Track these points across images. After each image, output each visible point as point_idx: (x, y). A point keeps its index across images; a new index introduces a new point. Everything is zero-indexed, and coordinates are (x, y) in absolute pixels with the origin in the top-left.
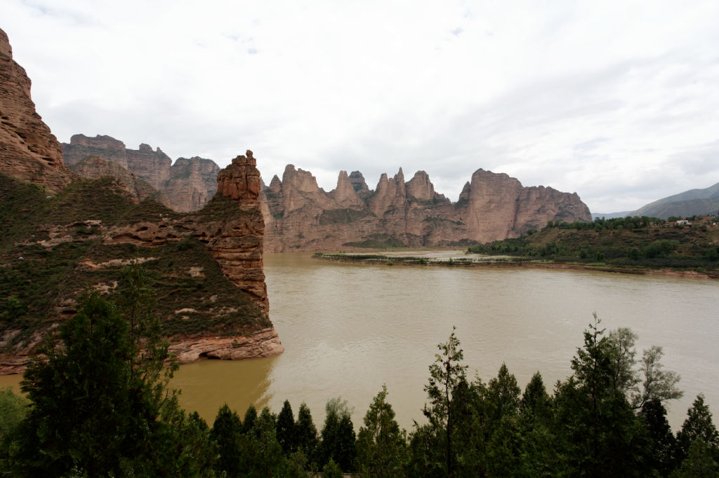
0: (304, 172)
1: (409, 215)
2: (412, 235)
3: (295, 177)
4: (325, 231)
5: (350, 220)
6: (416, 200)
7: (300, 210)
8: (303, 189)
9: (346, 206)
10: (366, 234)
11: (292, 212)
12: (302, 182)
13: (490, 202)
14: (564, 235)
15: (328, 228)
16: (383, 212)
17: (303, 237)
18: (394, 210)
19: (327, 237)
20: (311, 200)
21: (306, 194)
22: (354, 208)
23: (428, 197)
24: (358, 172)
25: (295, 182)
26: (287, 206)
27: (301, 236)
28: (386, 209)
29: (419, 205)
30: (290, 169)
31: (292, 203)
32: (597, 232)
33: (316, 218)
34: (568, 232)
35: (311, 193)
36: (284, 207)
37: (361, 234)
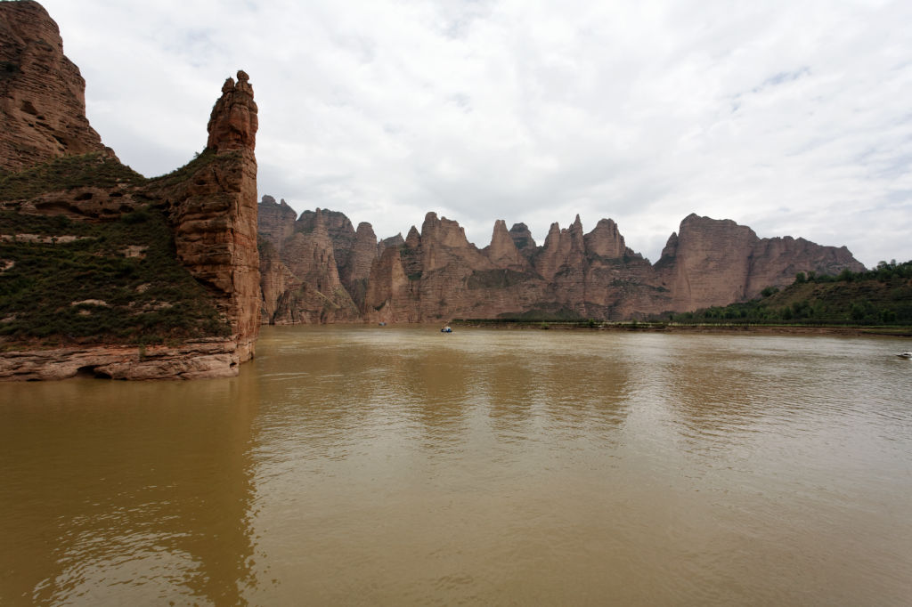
0: (450, 222)
1: (588, 278)
2: (593, 305)
3: (437, 228)
4: (474, 297)
5: (507, 284)
6: (599, 258)
7: (442, 270)
8: (447, 243)
9: (503, 265)
10: (530, 302)
11: (433, 272)
12: (446, 234)
13: (706, 259)
14: (823, 291)
15: (479, 294)
16: (553, 274)
17: (446, 304)
18: (568, 270)
19: (477, 305)
20: (458, 257)
21: (451, 250)
22: (514, 269)
23: (617, 253)
24: (522, 224)
25: (437, 234)
26: (426, 265)
27: (442, 303)
28: (557, 270)
29: (603, 264)
30: (431, 217)
31: (433, 260)
32: (882, 282)
33: (464, 280)
34: (830, 287)
35: (458, 248)
36: (422, 265)
37: (522, 301)
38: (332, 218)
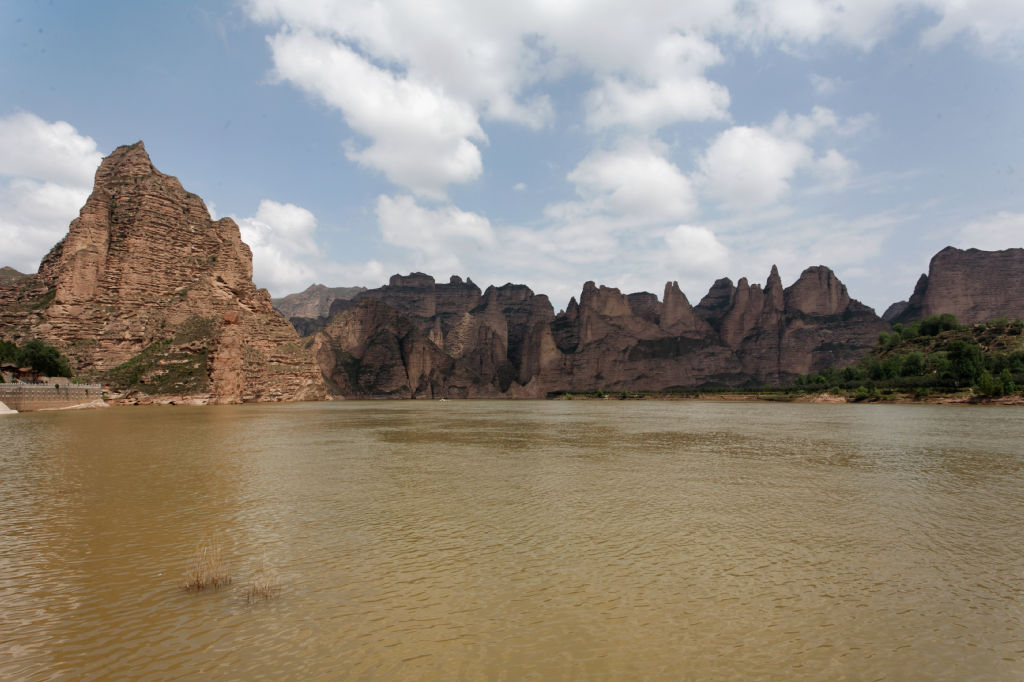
0: (610, 290)
1: (785, 341)
2: (788, 374)
3: (595, 298)
4: (635, 369)
5: (678, 353)
6: (803, 316)
7: (600, 342)
8: (607, 312)
9: (676, 332)
10: (706, 372)
11: (589, 344)
12: (605, 303)
13: (973, 308)
15: (641, 366)
16: (740, 339)
17: (602, 378)
18: (758, 335)
19: (639, 378)
20: (619, 327)
21: (611, 319)
22: (689, 336)
23: (834, 307)
25: (595, 304)
26: (582, 336)
27: (599, 377)
28: (746, 333)
29: (806, 324)
30: (589, 287)
31: (589, 332)
33: (625, 351)
35: (619, 317)
36: (579, 338)
37: (695, 373)
38: (514, 292)
